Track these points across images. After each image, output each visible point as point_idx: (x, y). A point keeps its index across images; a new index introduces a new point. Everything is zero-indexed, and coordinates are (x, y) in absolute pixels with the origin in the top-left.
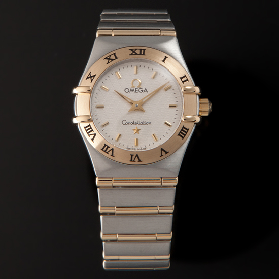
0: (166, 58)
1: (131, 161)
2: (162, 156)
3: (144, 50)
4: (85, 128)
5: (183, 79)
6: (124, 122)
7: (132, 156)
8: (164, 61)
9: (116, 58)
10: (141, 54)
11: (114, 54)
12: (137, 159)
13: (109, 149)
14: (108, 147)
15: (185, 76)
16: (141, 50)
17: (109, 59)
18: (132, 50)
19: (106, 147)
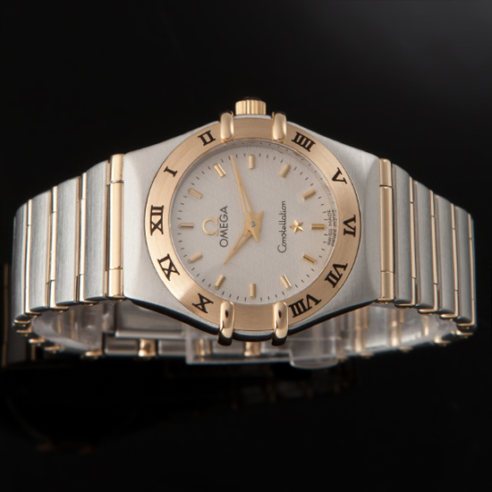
0: (167, 169)
1: (354, 234)
2: (344, 180)
3: (153, 208)
4: (295, 315)
5: (208, 139)
6: (282, 249)
7: (346, 232)
8: (174, 173)
10: (161, 214)
11: (160, 261)
12: (351, 224)
14: (331, 274)
15: (202, 137)
16: (152, 214)
17: (170, 270)
18: (152, 231)
19: (330, 277)
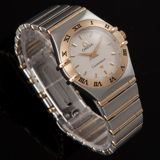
0: (92, 22)
1: (111, 82)
2: (123, 70)
3: (79, 24)
4: (79, 81)
5: (107, 27)
6: (93, 67)
7: (110, 79)
8: (92, 24)
9: (70, 37)
10: (79, 27)
11: (67, 35)
12: (113, 80)
13: (98, 83)
14: (97, 83)
15: (106, 25)
16: (77, 25)
17: (67, 39)
18: (73, 28)
